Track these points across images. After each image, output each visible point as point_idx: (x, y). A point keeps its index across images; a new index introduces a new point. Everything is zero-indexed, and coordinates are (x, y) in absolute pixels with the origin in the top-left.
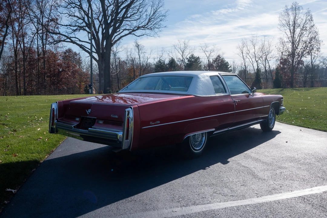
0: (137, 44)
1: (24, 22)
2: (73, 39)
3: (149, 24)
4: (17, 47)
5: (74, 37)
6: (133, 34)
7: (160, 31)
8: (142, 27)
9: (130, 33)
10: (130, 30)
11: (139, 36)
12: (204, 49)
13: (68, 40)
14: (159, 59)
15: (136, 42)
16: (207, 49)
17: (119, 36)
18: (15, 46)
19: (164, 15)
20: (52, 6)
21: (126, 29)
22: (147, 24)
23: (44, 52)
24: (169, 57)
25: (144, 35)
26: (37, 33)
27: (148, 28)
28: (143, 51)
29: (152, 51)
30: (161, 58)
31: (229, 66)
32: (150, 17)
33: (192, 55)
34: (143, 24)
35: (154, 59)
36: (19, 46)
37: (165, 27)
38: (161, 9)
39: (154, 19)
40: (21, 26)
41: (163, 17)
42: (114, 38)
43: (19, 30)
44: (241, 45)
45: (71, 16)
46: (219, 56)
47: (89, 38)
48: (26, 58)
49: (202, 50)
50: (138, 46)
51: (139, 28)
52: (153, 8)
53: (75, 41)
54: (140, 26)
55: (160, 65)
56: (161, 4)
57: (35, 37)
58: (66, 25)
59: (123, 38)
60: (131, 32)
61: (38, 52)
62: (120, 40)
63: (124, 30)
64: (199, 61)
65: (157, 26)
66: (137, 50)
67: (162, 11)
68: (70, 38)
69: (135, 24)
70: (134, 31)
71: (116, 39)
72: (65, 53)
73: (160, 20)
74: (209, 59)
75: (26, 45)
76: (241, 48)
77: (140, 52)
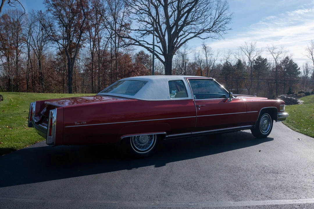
0: (204, 46)
1: (100, 27)
2: (141, 42)
3: (214, 27)
4: (93, 50)
5: (143, 40)
6: (199, 37)
7: (225, 33)
8: (207, 30)
9: (195, 36)
10: (195, 33)
11: (204, 39)
12: (272, 51)
13: (137, 43)
14: (225, 61)
15: (204, 45)
16: (275, 51)
17: (185, 39)
18: (92, 49)
19: (229, 17)
20: (124, 13)
21: (191, 32)
22: (212, 27)
23: (117, 54)
24: (236, 59)
25: (209, 38)
26: (111, 37)
27: (213, 31)
28: (210, 53)
29: (218, 53)
30: (228, 60)
31: (298, 68)
32: (215, 20)
33: (260, 57)
34: (208, 27)
35: (221, 61)
36: (95, 50)
37: (230, 29)
38: (226, 11)
39: (219, 22)
40: (97, 31)
41: (228, 20)
42: (180, 41)
43: (96, 35)
44: (310, 46)
45: (141, 21)
46: (287, 58)
47: (157, 41)
48: (101, 60)
49: (269, 52)
50: (205, 48)
51: (204, 31)
52: (218, 12)
53: (143, 44)
54: (205, 29)
55: (227, 66)
56: (225, 7)
57: (109, 41)
58: (135, 29)
59: (188, 41)
60: (197, 35)
61: (111, 54)
62: (186, 43)
63: (189, 33)
64: (266, 63)
65: (222, 29)
66: (205, 52)
67: (227, 14)
68: (138, 42)
69: (200, 27)
70: (199, 33)
71: (181, 42)
72: (138, 55)
73: (225, 23)
74: (276, 61)
75: (101, 48)
76: (310, 49)
77: (208, 54)
